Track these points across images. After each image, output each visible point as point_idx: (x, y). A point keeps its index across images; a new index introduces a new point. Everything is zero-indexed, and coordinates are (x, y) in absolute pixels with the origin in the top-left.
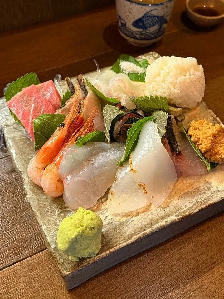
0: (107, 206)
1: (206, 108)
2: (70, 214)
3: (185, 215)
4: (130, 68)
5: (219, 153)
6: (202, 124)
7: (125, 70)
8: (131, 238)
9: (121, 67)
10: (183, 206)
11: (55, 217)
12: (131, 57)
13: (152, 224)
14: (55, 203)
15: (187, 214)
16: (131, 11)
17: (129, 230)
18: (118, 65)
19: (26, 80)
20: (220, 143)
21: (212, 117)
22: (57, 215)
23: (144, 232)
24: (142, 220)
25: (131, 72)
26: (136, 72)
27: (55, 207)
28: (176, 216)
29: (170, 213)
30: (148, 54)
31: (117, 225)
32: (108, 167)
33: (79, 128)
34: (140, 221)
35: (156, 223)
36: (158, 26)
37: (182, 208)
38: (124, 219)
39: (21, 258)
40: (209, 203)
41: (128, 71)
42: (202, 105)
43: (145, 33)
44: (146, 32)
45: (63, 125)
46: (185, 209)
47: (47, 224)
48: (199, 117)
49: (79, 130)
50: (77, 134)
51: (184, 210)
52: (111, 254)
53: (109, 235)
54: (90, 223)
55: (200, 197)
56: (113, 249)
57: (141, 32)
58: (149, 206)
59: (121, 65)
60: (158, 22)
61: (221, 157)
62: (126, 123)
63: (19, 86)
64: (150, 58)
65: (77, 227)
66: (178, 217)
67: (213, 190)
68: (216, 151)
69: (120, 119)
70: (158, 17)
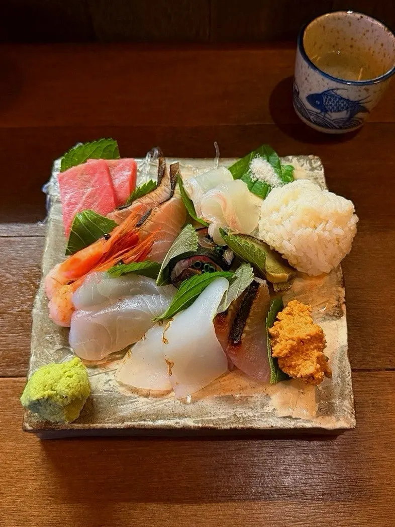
0: (116, 367)
1: (338, 283)
2: (69, 357)
3: (207, 425)
4: (262, 174)
5: (297, 368)
6: (303, 312)
7: (254, 174)
8: (123, 422)
9: (251, 166)
10: (212, 413)
11: (52, 351)
12: (275, 154)
13: (158, 416)
14: (60, 334)
15: (211, 425)
16: (308, 78)
17: (126, 410)
18: (248, 162)
19: (100, 147)
20: (307, 354)
21: (338, 300)
22: (55, 350)
23: (143, 423)
24: (149, 406)
25: (260, 180)
26: (268, 183)
27: (58, 339)
28: (194, 422)
29: (190, 413)
30: (305, 157)
31: (116, 398)
32: (140, 318)
33: (127, 249)
34: (146, 407)
35: (164, 419)
36: (347, 113)
37: (210, 415)
38: (128, 394)
39: (10, 374)
40: (249, 426)
41: (258, 176)
42: (335, 276)
43: (322, 117)
44: (324, 116)
45: (107, 238)
46: (213, 418)
47: (38, 356)
48: (318, 292)
49: (127, 252)
50: (121, 258)
51: (210, 418)
52: (89, 430)
53: (99, 406)
54: (64, 390)
55: (243, 411)
56: (95, 425)
57: (317, 113)
58: (169, 392)
59: (252, 162)
60: (347, 108)
61: (295, 374)
62: (192, 267)
63: (87, 154)
64: (305, 165)
65: (46, 388)
66: (196, 425)
67: (266, 409)
68: (293, 363)
69: (186, 259)
70: (348, 100)
